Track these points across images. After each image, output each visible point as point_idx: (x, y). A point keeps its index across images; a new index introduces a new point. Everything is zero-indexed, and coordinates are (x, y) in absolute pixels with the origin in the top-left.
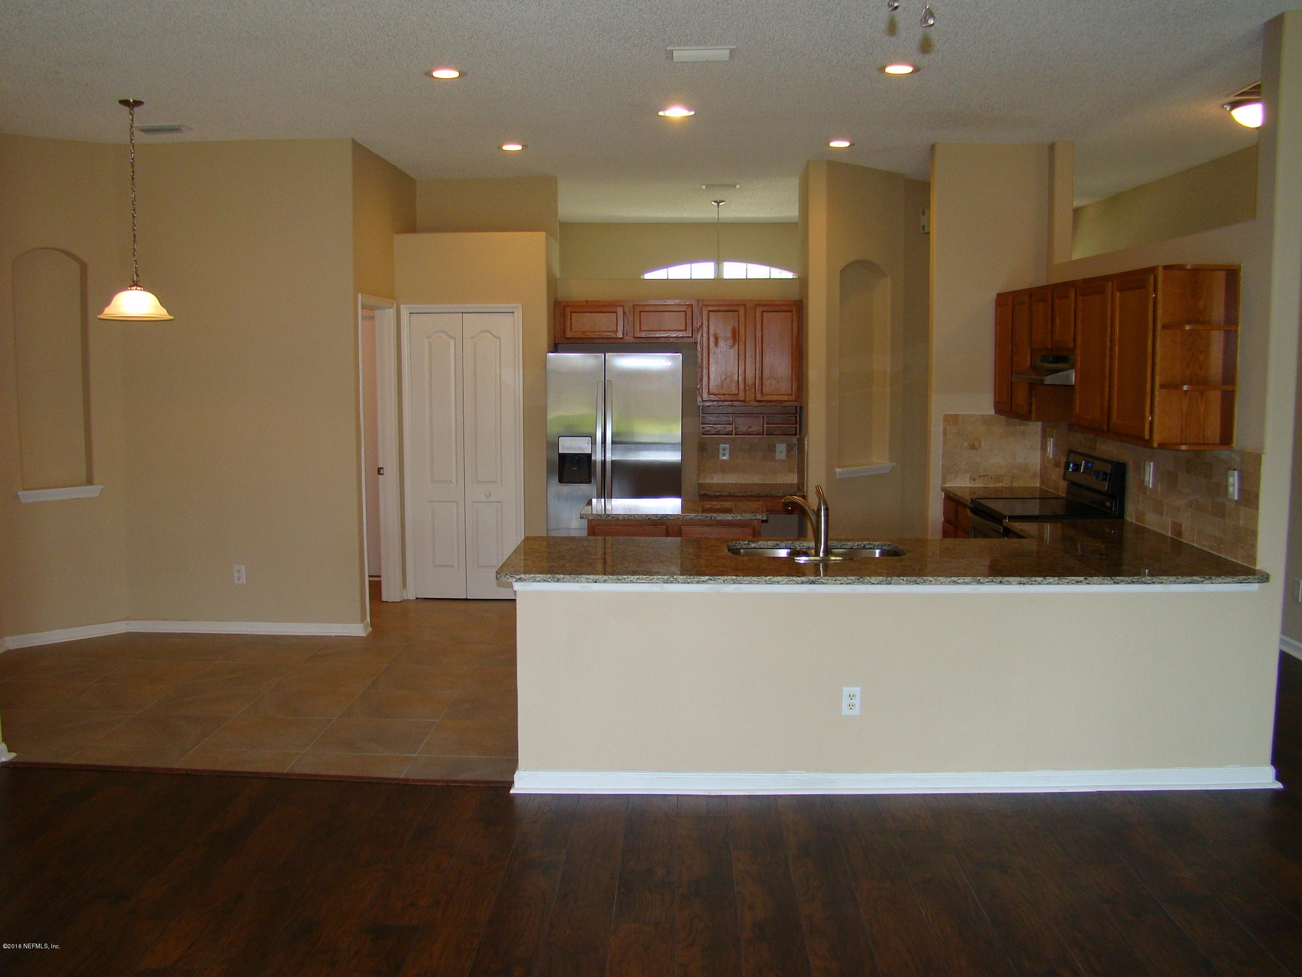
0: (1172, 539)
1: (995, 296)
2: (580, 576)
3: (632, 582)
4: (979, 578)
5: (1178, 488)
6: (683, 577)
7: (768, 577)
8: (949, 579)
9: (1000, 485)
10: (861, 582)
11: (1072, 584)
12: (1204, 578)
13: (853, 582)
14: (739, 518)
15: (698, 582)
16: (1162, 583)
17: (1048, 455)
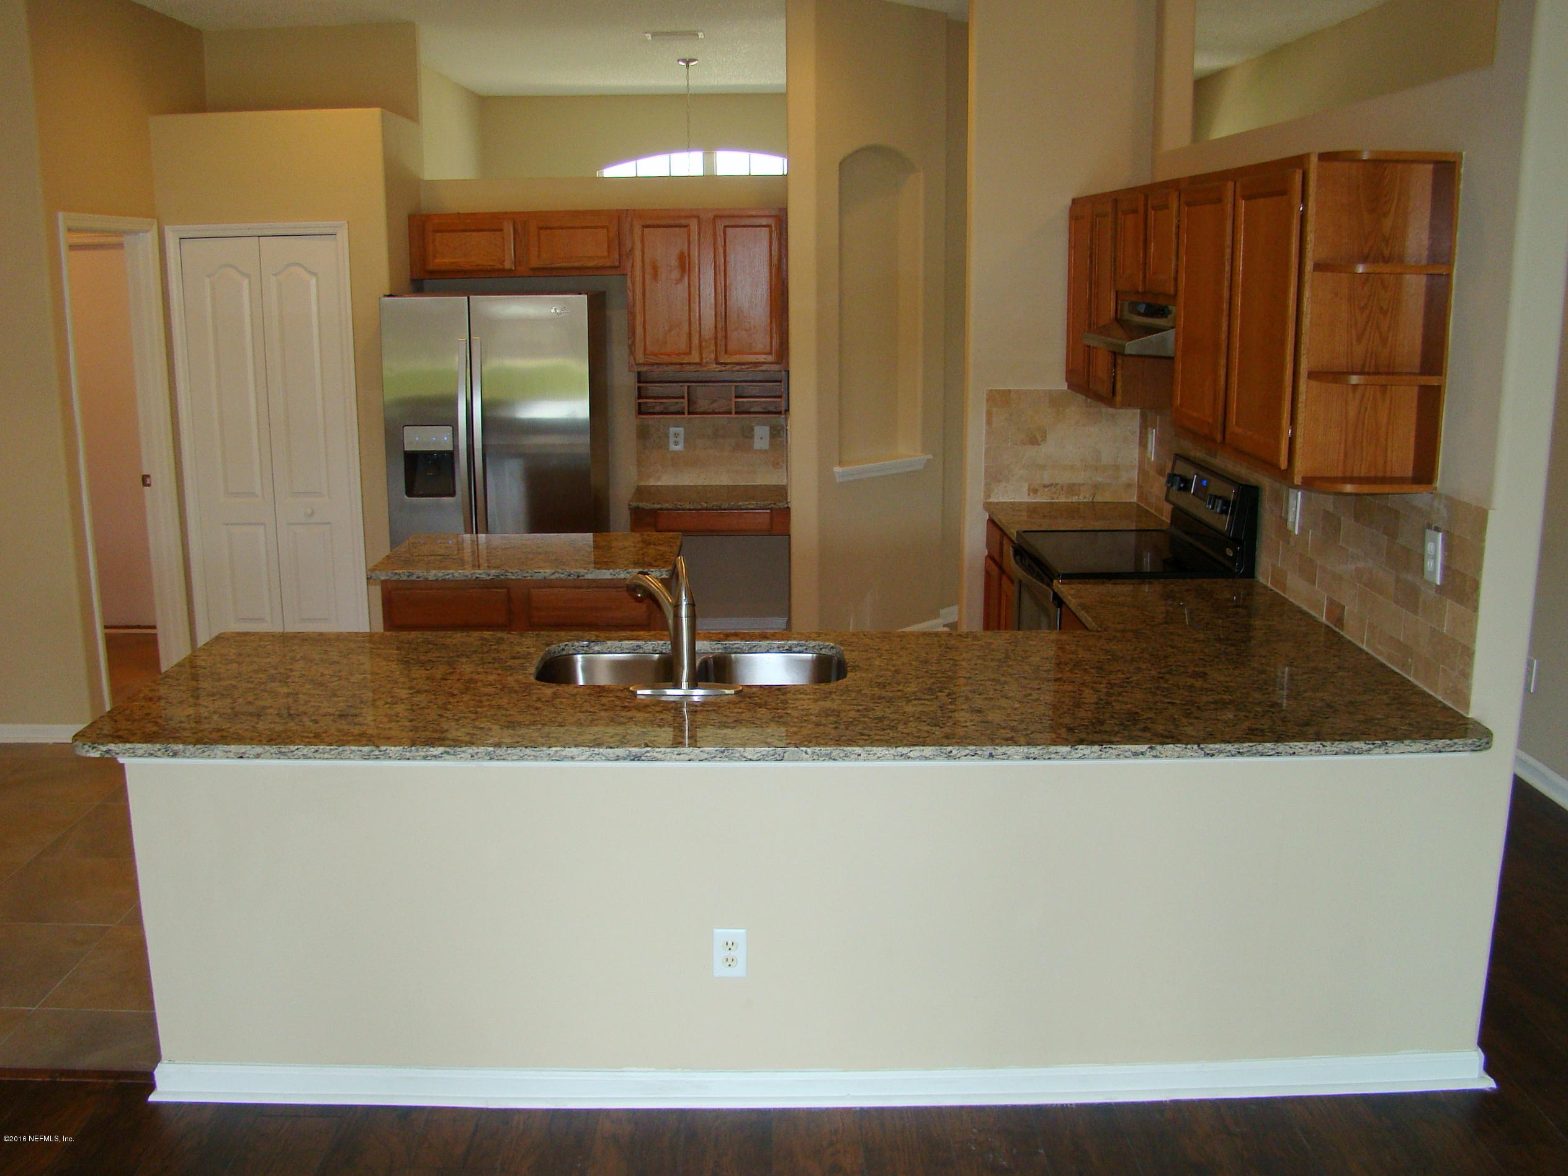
0: (1327, 627)
1: (1070, 202)
2: (212, 747)
3: (305, 757)
4: (949, 748)
5: (1340, 544)
6: (397, 748)
7: (554, 749)
8: (893, 751)
9: (1075, 499)
10: (726, 756)
11: (1126, 757)
12: (1374, 744)
13: (712, 758)
14: (622, 576)
15: (425, 758)
16: (1294, 753)
17: (1149, 454)
